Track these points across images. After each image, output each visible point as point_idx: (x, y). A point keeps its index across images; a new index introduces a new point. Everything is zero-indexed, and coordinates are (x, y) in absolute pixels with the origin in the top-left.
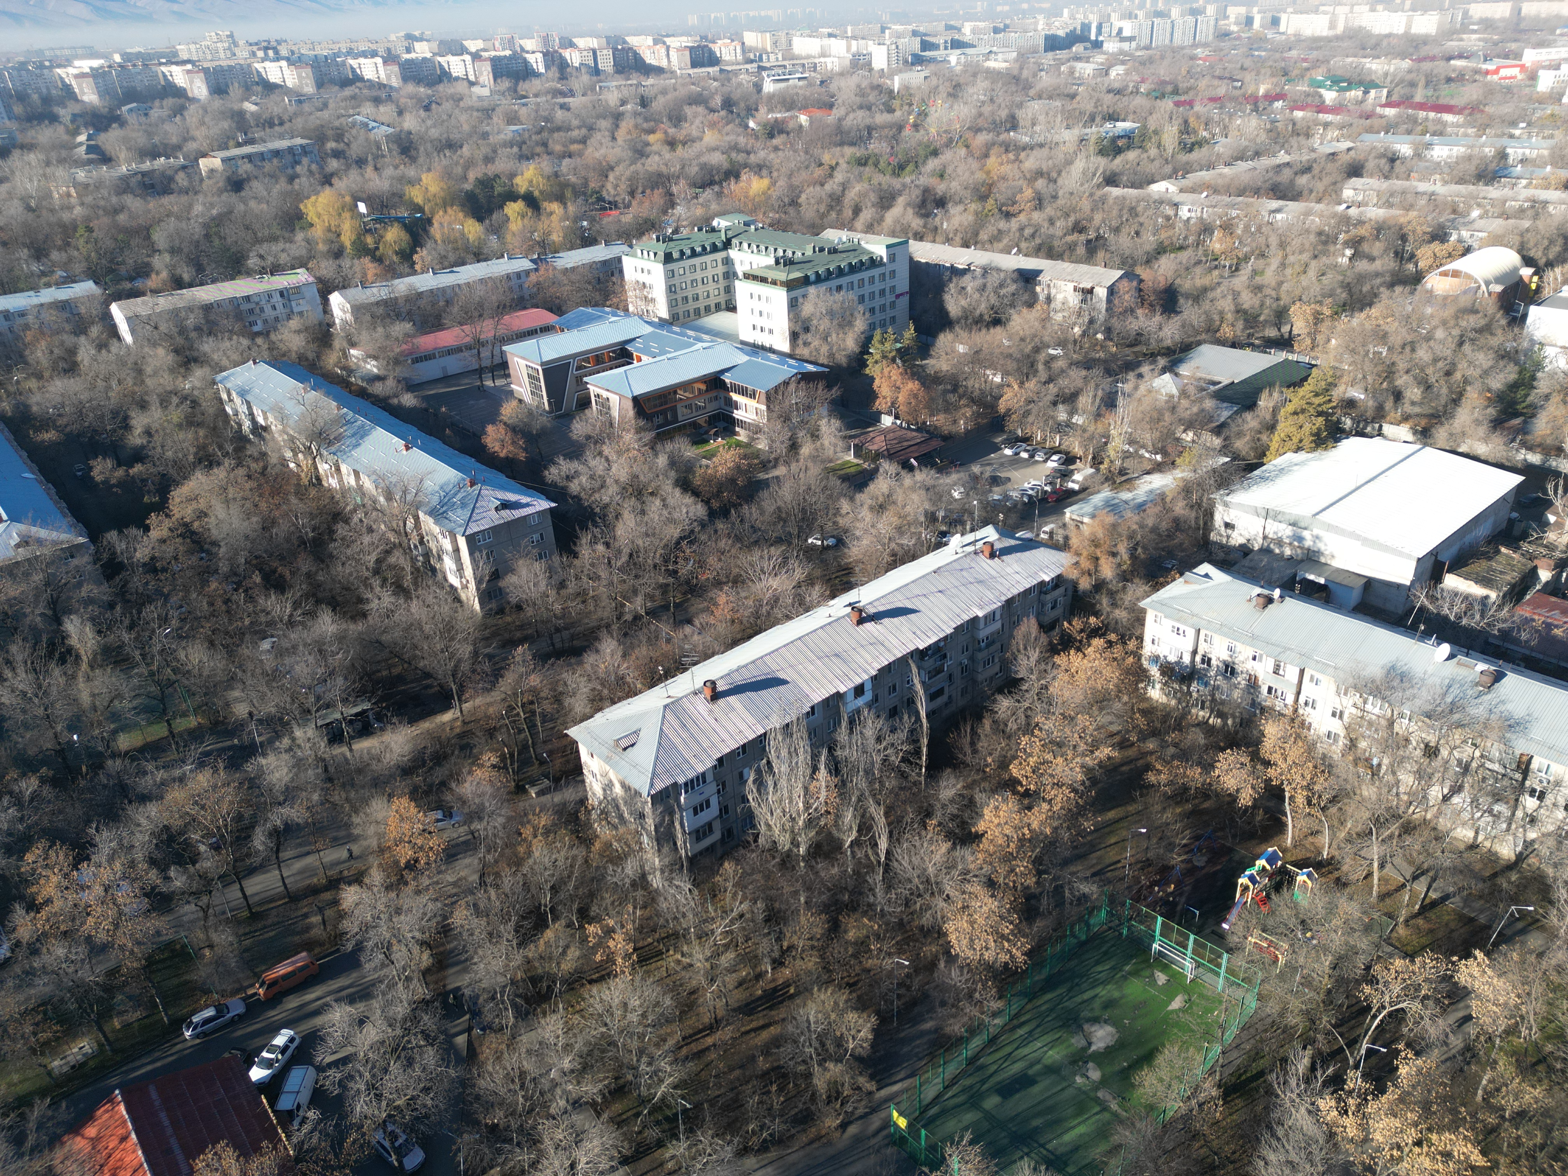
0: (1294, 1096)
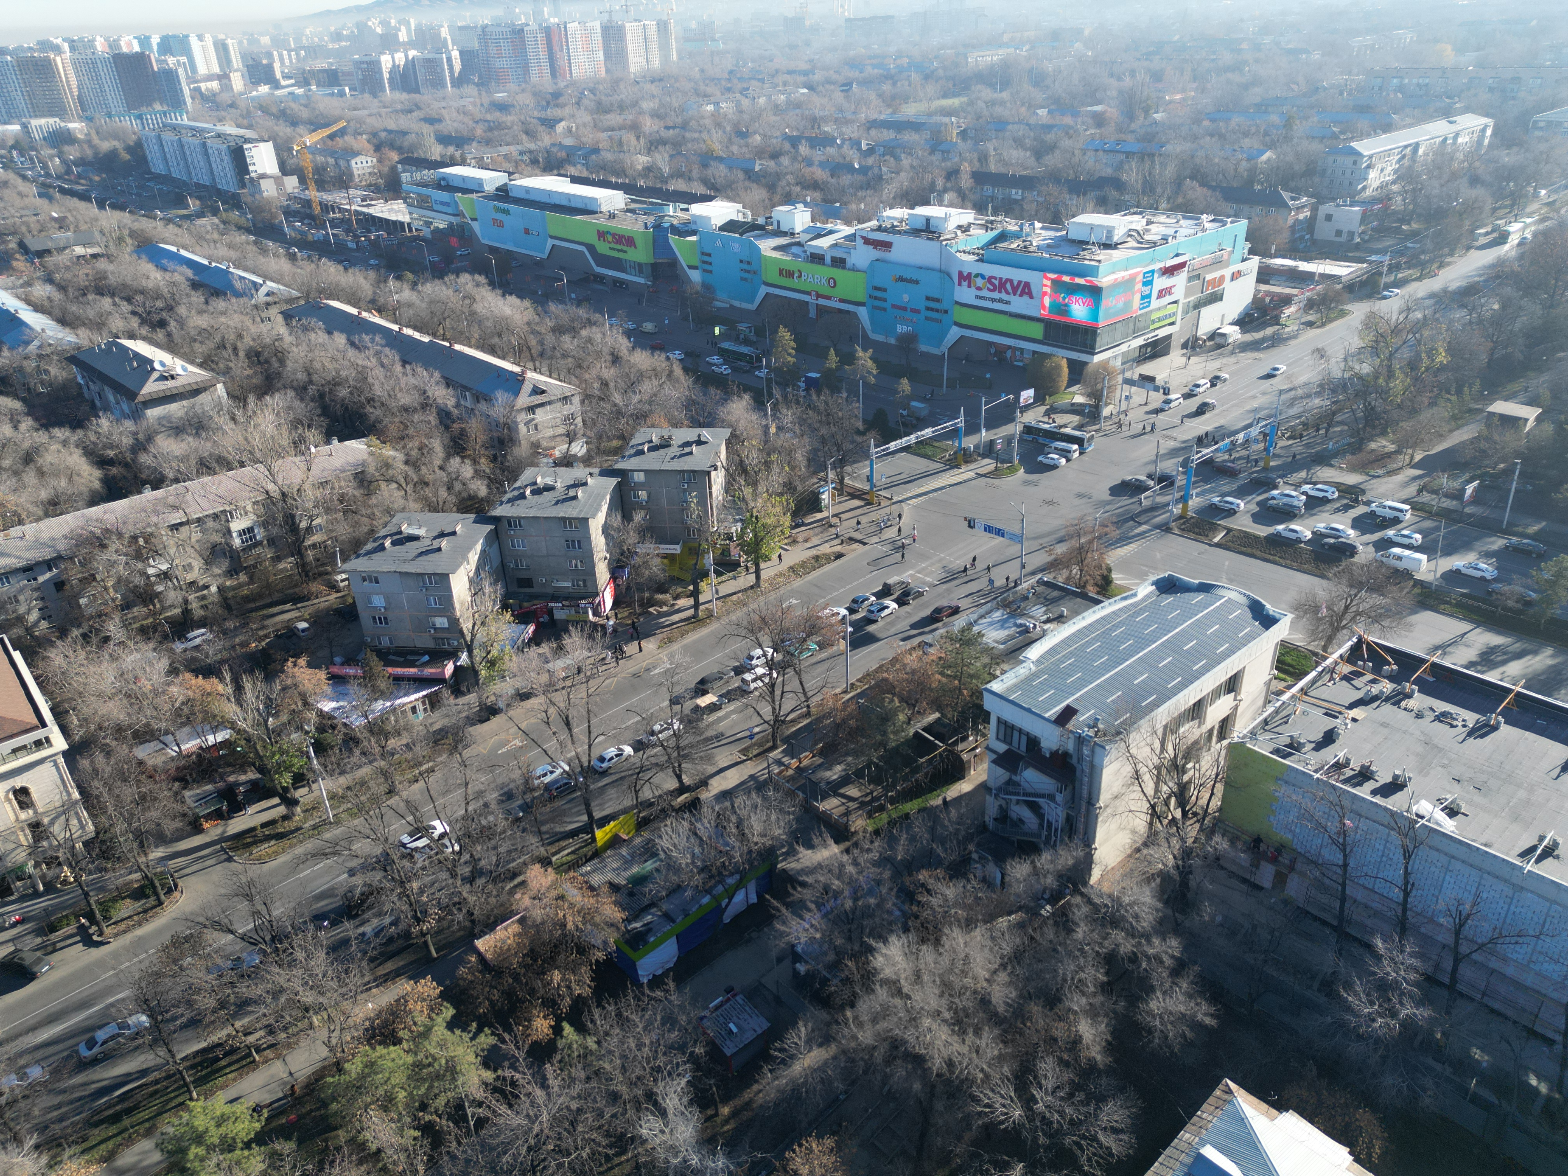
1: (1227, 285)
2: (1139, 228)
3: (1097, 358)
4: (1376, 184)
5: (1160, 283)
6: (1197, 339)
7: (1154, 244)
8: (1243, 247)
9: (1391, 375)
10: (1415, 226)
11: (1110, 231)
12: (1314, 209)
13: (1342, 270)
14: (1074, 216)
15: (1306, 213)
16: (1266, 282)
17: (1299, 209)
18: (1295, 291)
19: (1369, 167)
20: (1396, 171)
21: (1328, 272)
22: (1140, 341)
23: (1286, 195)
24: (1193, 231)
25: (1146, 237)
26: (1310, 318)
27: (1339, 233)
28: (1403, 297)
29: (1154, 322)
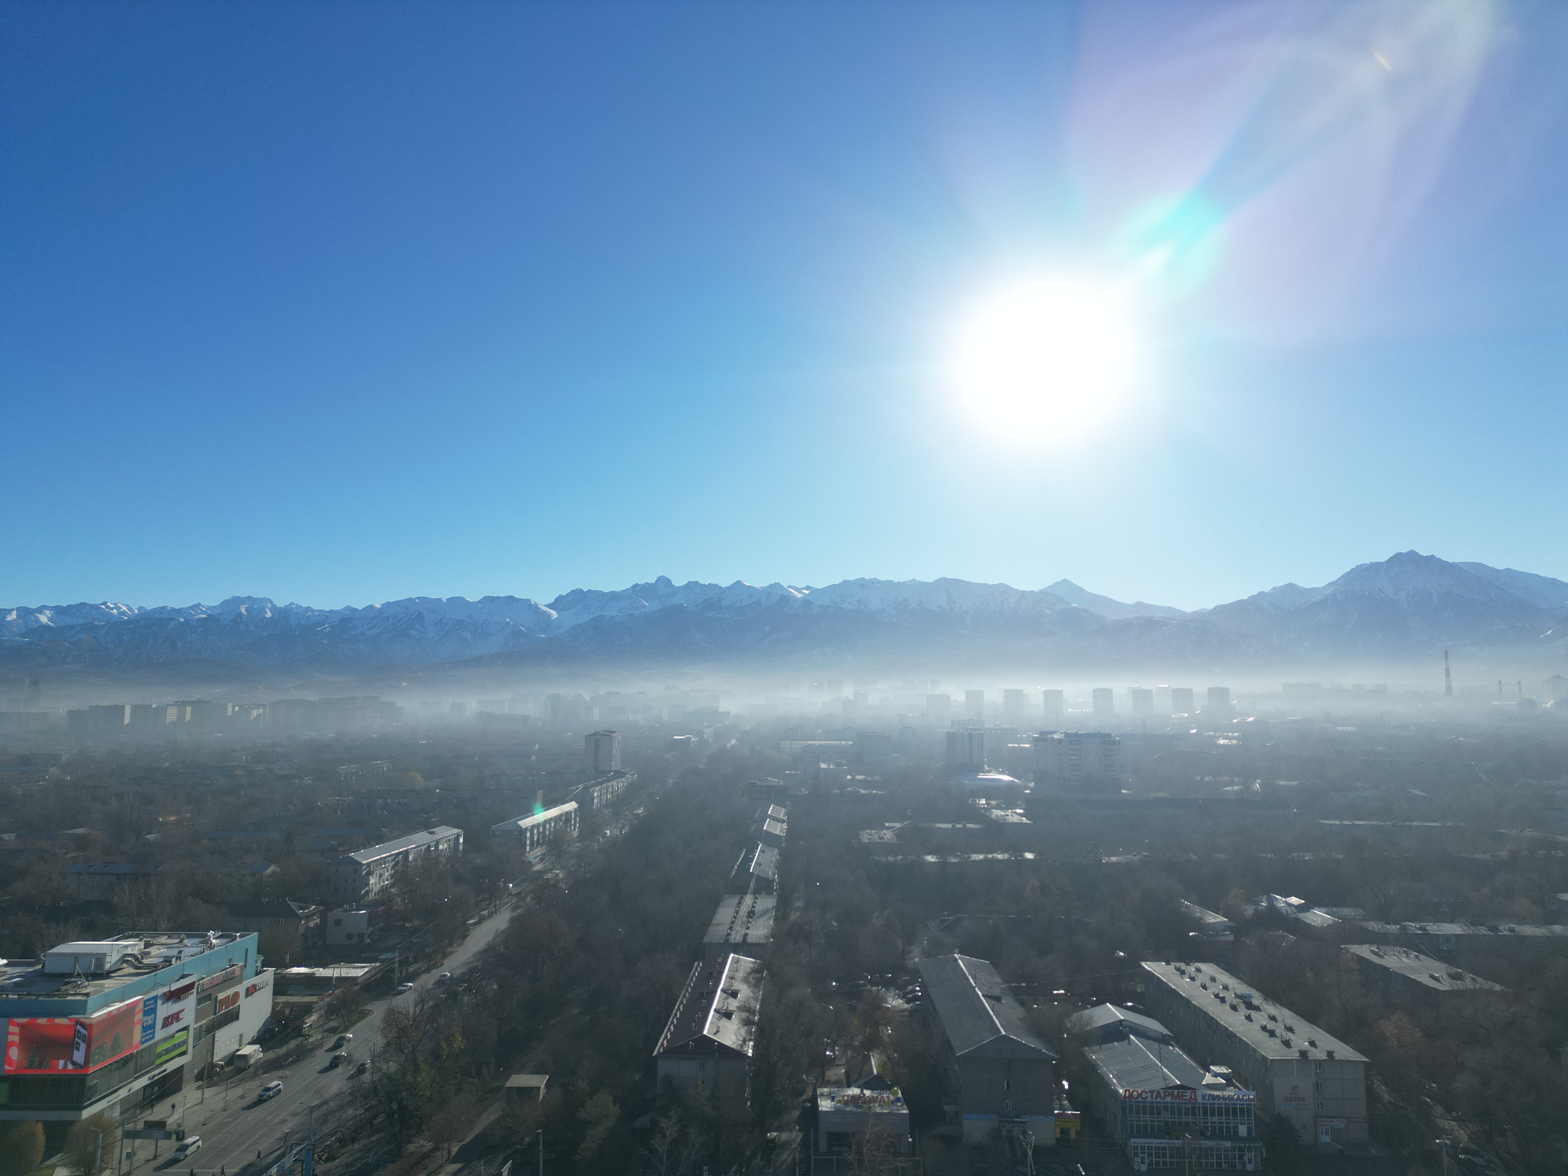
1: (242, 1001)
2: (136, 952)
3: (86, 1114)
4: (377, 889)
5: (164, 1010)
6: (213, 1066)
7: (154, 968)
8: (255, 960)
9: (417, 1069)
10: (416, 923)
11: (100, 958)
12: (323, 916)
13: (358, 971)
14: (52, 947)
15: (316, 920)
16: (284, 994)
17: (309, 917)
18: (314, 999)
19: (369, 873)
20: (392, 876)
21: (343, 975)
22: (144, 1081)
23: (293, 905)
24: (198, 950)
25: (145, 961)
26: (332, 1024)
27: (349, 936)
28: (416, 990)
29: (160, 1055)
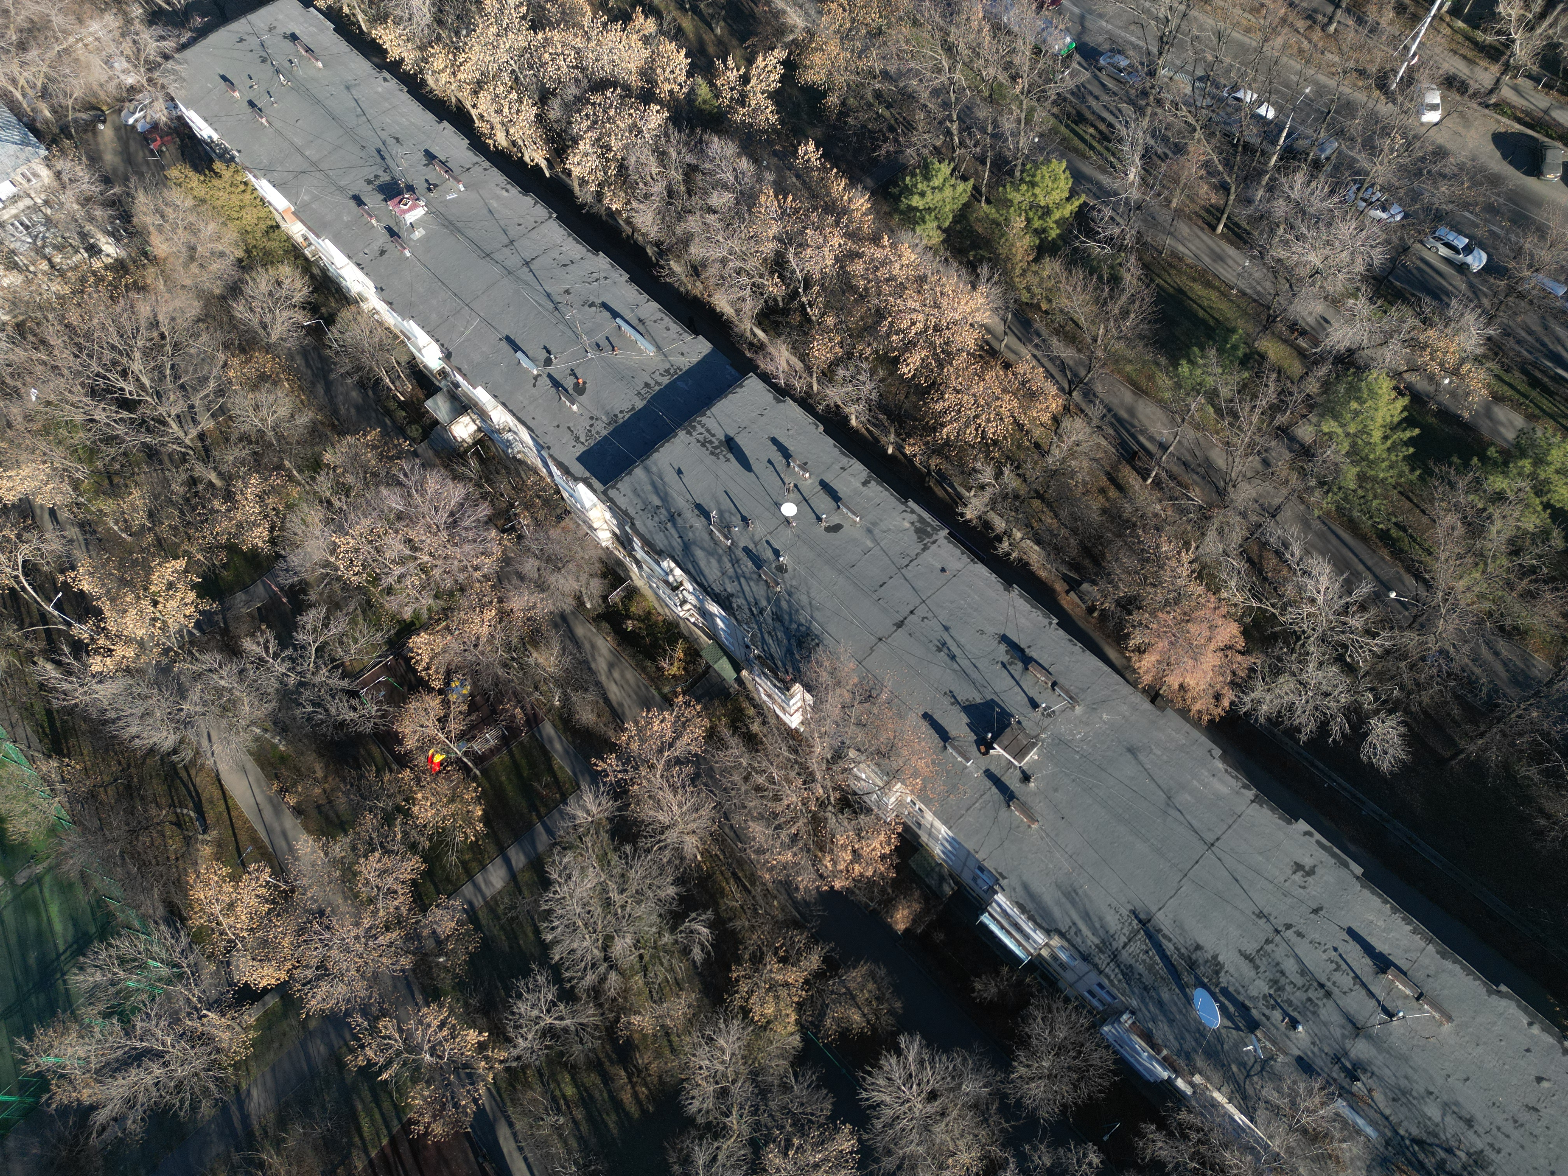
0: (81, 690)
